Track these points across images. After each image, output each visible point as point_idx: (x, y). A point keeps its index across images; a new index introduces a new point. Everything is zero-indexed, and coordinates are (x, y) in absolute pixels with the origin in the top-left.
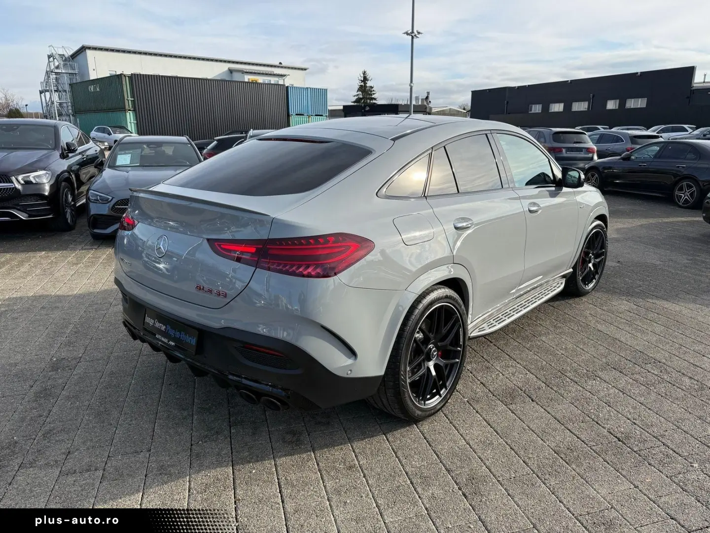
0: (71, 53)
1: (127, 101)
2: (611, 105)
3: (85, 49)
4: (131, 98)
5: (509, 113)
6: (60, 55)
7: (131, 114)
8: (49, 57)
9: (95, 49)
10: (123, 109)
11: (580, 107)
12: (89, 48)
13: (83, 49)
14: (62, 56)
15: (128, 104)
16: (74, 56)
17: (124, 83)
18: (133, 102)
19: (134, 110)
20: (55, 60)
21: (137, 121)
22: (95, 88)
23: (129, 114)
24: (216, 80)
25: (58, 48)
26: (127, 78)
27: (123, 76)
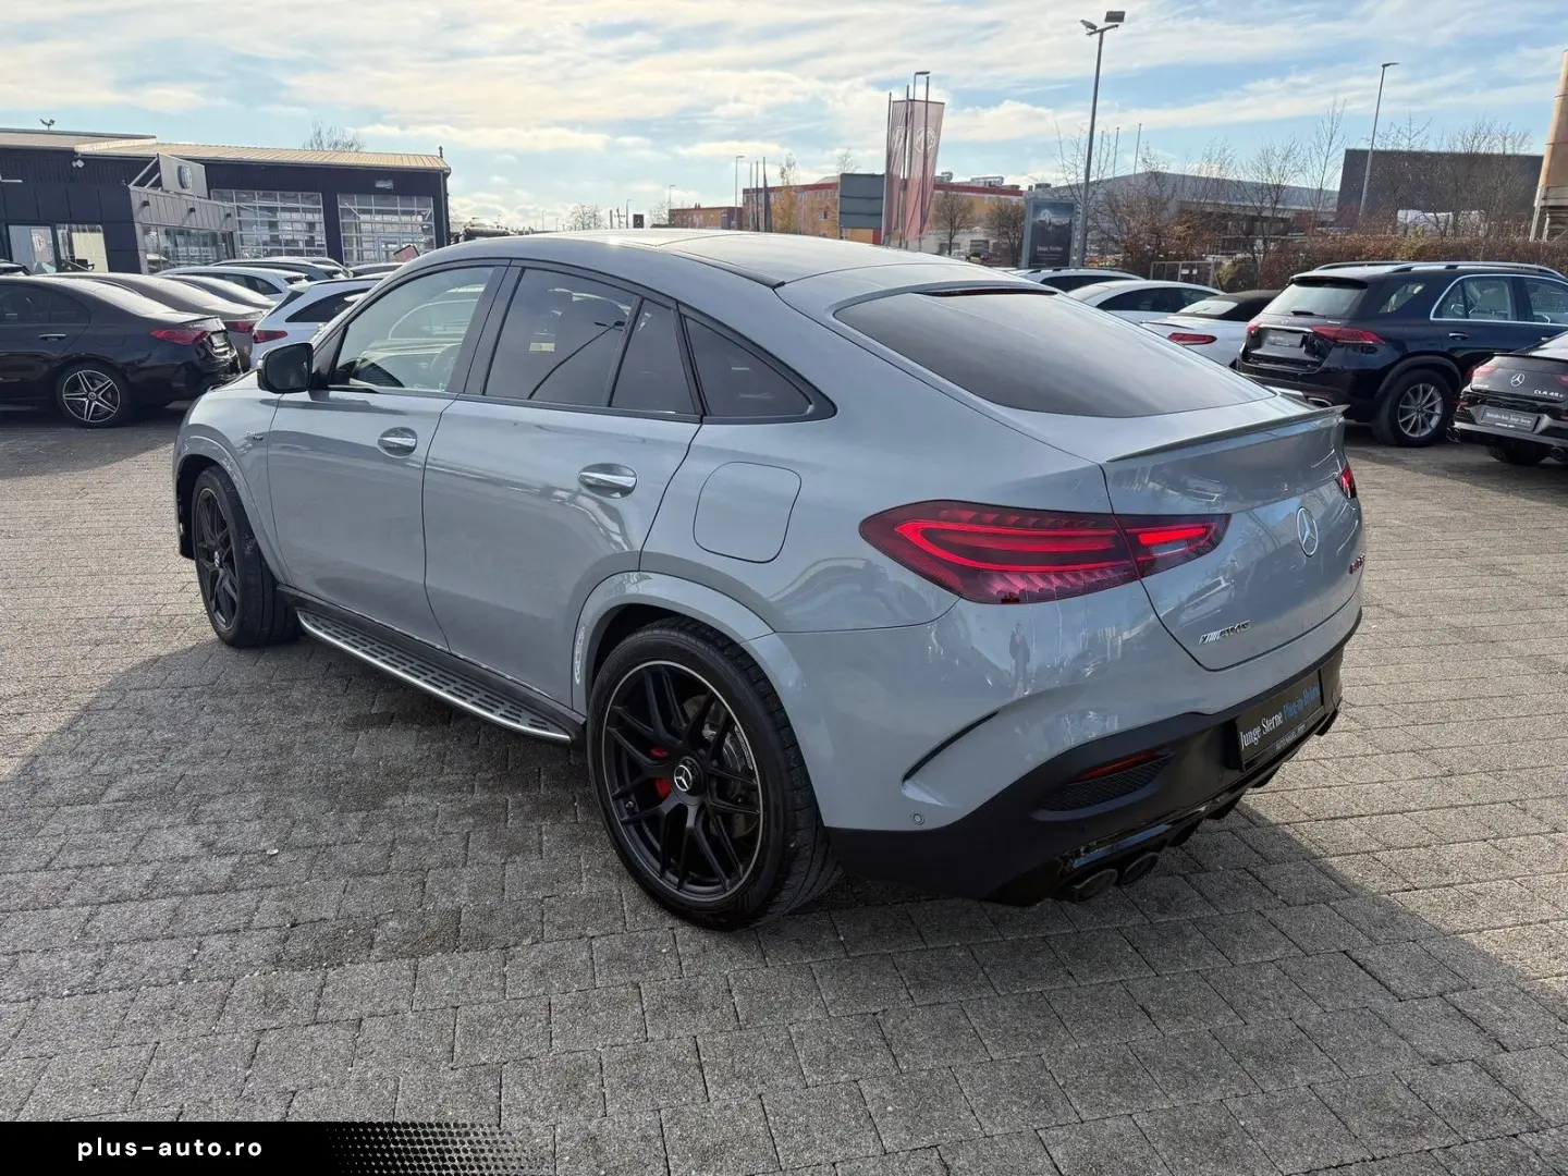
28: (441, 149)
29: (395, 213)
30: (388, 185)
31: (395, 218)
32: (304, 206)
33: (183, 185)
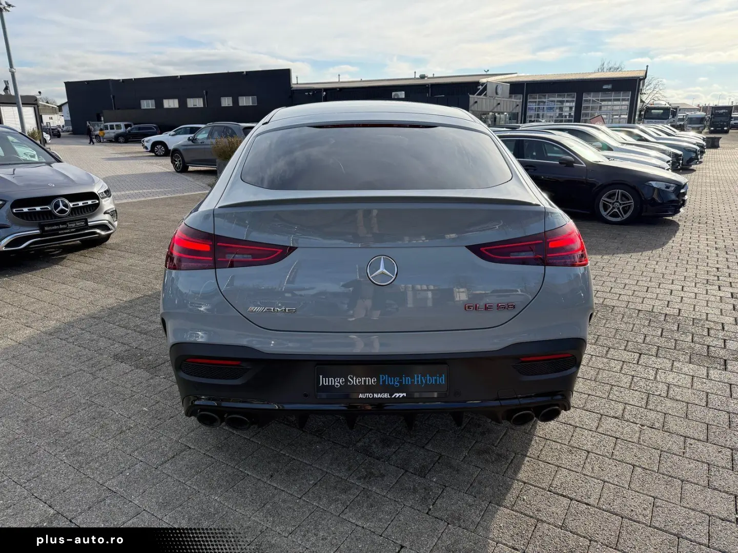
2: (226, 102)
5: (118, 109)
11: (196, 103)
28: (647, 66)
29: (610, 100)
30: (609, 87)
31: (610, 103)
32: (567, 99)
33: (497, 93)
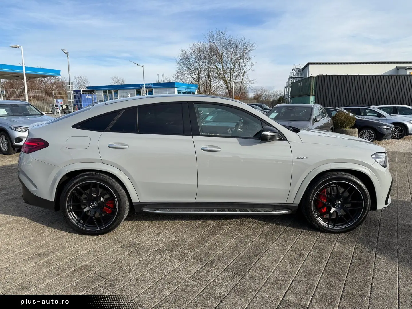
0: (302, 67)
1: (312, 90)
3: (309, 65)
4: (314, 88)
6: (297, 69)
7: (313, 97)
8: (292, 70)
9: (314, 64)
10: (309, 95)
12: (311, 64)
13: (308, 64)
14: (298, 69)
15: (313, 92)
16: (303, 69)
17: (312, 81)
18: (315, 91)
19: (315, 95)
20: (295, 71)
21: (315, 101)
22: (300, 84)
23: (311, 97)
24: (385, 75)
25: (297, 65)
26: (314, 78)
27: (312, 77)
